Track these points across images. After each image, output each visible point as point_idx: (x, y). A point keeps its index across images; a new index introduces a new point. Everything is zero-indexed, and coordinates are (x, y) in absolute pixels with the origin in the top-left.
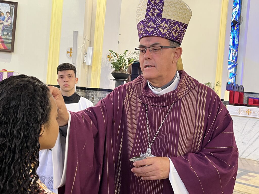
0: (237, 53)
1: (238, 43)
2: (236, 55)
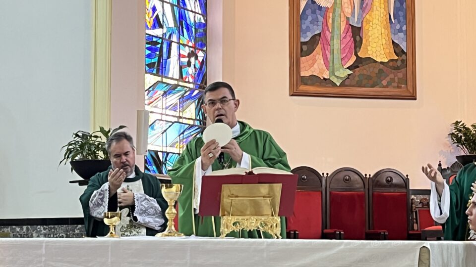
0: (205, 52)
1: (206, 21)
2: (200, 59)
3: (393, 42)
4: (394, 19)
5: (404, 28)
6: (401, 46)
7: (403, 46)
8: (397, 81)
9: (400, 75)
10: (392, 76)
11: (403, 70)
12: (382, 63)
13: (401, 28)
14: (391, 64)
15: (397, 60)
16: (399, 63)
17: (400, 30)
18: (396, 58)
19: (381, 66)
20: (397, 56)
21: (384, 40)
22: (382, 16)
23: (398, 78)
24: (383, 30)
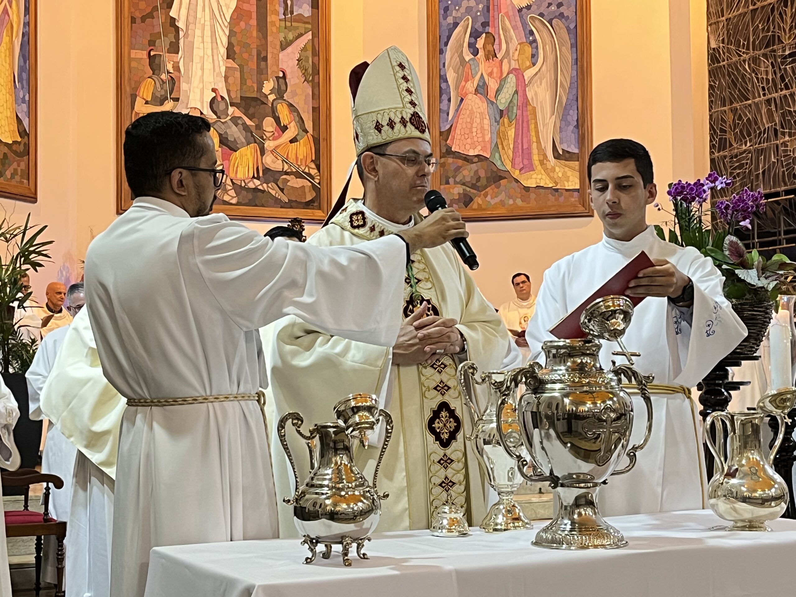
3: (17, 116)
4: (18, 82)
5: (27, 98)
6: (24, 122)
7: (26, 122)
8: (19, 173)
9: (23, 165)
10: (15, 165)
11: (26, 158)
12: (6, 144)
13: (24, 96)
14: (14, 147)
15: (19, 143)
16: (22, 147)
17: (23, 101)
18: (19, 139)
19: (6, 150)
20: (21, 137)
21: (8, 110)
22: (7, 74)
23: (21, 170)
24: (8, 94)
